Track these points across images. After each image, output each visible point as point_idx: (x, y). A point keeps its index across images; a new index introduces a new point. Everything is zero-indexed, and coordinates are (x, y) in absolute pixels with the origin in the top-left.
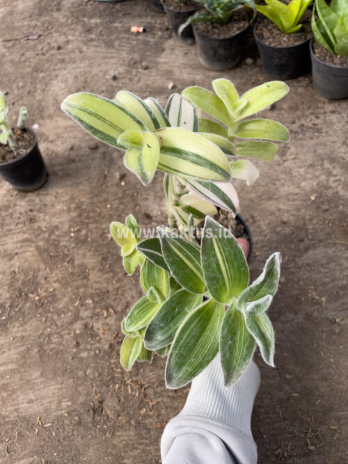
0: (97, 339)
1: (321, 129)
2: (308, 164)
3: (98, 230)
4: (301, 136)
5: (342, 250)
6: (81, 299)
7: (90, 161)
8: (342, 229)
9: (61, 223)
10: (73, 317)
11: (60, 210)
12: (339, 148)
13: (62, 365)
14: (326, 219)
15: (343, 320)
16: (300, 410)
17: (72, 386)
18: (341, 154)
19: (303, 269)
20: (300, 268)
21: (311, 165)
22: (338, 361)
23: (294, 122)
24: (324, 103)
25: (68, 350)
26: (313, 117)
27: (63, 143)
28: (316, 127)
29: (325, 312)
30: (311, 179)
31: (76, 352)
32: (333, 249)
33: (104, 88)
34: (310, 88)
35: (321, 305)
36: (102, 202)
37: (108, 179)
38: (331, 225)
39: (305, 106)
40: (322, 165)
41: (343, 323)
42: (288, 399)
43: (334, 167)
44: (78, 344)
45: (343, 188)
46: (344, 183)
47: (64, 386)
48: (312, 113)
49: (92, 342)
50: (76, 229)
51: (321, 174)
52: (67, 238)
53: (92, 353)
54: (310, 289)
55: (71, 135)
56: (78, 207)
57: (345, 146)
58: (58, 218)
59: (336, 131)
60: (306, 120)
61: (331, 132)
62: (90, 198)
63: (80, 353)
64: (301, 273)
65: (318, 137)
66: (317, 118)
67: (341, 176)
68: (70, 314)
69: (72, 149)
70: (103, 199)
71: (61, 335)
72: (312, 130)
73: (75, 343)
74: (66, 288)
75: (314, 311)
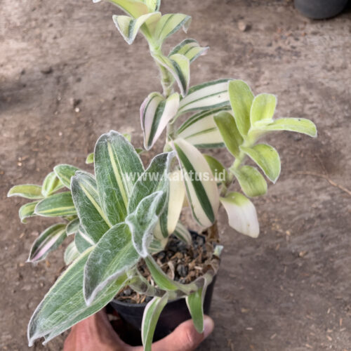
0: (43, 271)
1: (300, 52)
2: (282, 90)
3: (47, 160)
4: (277, 60)
5: (312, 182)
6: (26, 231)
7: (42, 86)
8: (315, 159)
9: (7, 151)
10: (17, 249)
11: (7, 138)
12: (318, 73)
13: (4, 298)
14: (297, 149)
15: (307, 253)
16: (254, 344)
17: (13, 320)
18: (320, 80)
19: (268, 201)
20: (264, 201)
21: (285, 91)
22: (299, 296)
23: (270, 45)
24: (305, 23)
25: (10, 284)
26: (291, 39)
27: (13, 67)
28: (294, 50)
29: (288, 246)
30: (284, 106)
31: (19, 285)
32: (303, 181)
33: (62, 7)
34: (291, 8)
35: (285, 239)
36: (53, 130)
37: (61, 105)
38: (302, 155)
39: (284, 27)
40: (298, 91)
41: (307, 257)
42: (241, 333)
43: (311, 94)
44: (21, 277)
45: (319, 116)
46: (321, 110)
47: (4, 319)
48: (291, 35)
49: (36, 275)
50: (24, 158)
51: (297, 101)
52: (14, 168)
53: (36, 286)
54: (274, 222)
55: (24, 58)
56: (27, 135)
57: (325, 71)
58: (5, 146)
59: (317, 54)
60: (284, 42)
61: (310, 56)
62: (41, 126)
63: (23, 286)
64: (266, 205)
65: (296, 61)
66: (297, 39)
67: (318, 103)
68: (14, 246)
69: (23, 73)
70: (54, 126)
71: (3, 267)
72: (289, 53)
73: (18, 276)
74: (11, 220)
75: (277, 244)
